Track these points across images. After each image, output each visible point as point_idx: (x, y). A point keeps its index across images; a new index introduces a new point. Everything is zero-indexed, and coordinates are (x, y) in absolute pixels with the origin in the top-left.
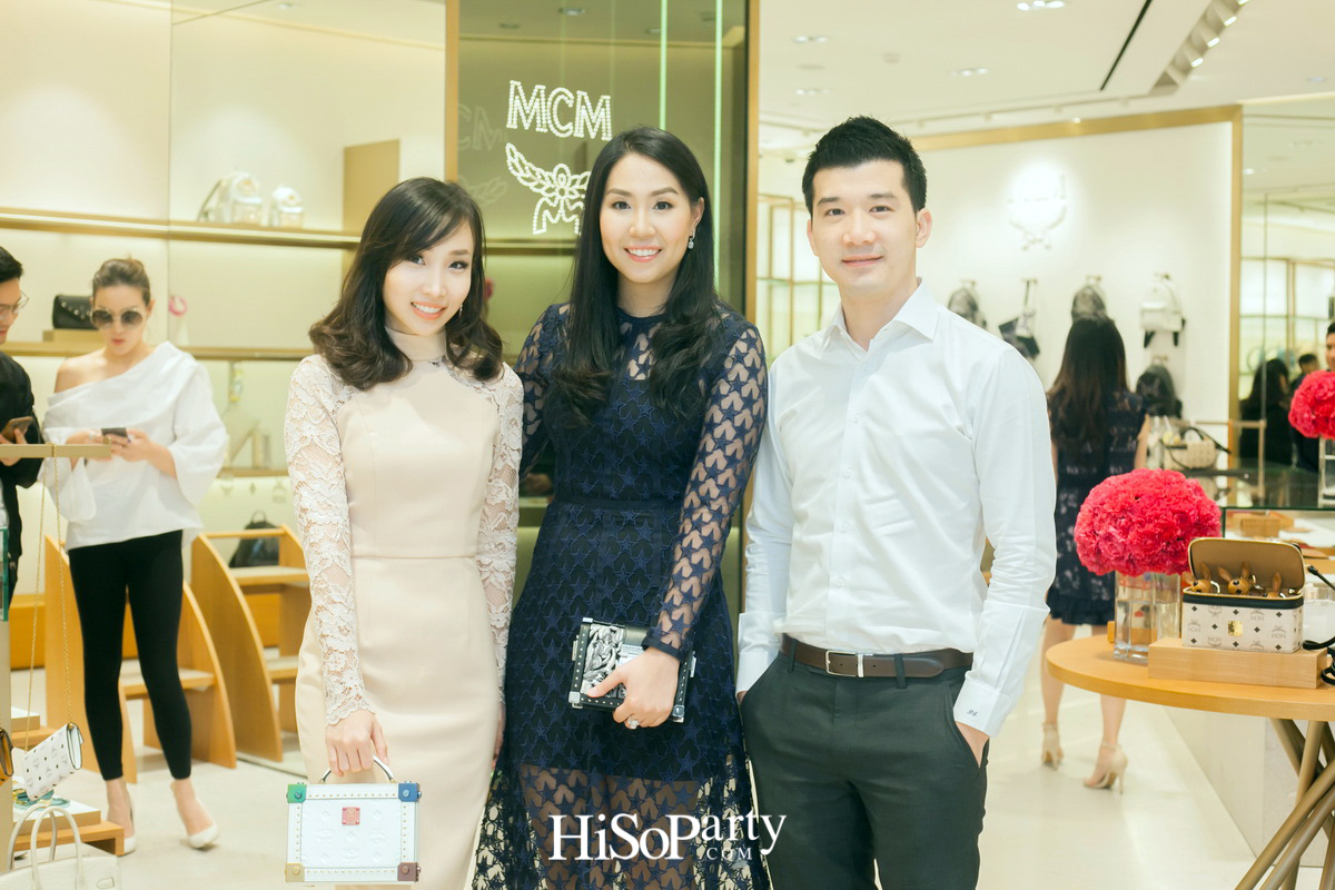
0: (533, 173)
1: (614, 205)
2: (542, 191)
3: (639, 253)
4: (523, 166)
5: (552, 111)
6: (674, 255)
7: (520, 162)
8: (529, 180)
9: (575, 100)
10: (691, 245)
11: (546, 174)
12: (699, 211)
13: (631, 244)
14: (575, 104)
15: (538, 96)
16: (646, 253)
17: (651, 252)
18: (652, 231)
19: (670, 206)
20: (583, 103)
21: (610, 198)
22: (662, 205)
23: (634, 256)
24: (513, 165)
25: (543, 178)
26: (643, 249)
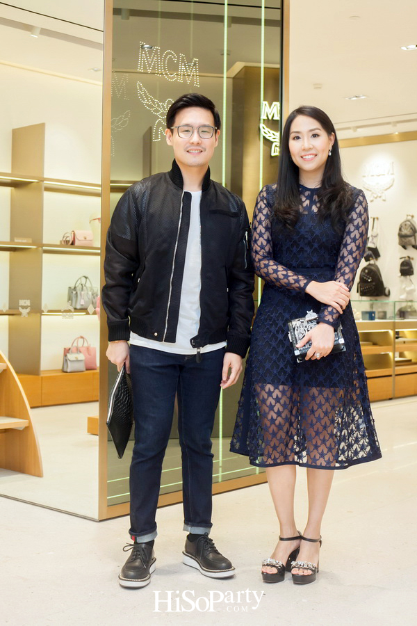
0: (153, 102)
1: (294, 139)
2: (158, 114)
3: (307, 157)
4: (147, 97)
5: (164, 64)
6: (323, 157)
7: (145, 94)
8: (150, 106)
9: (178, 58)
10: (330, 154)
11: (161, 104)
12: (332, 138)
13: (303, 154)
14: (178, 61)
15: (156, 53)
16: (310, 157)
17: (312, 156)
18: (311, 147)
19: (318, 136)
20: (183, 61)
21: (292, 136)
22: (315, 136)
23: (305, 159)
24: (141, 95)
25: (159, 106)
26: (308, 155)
